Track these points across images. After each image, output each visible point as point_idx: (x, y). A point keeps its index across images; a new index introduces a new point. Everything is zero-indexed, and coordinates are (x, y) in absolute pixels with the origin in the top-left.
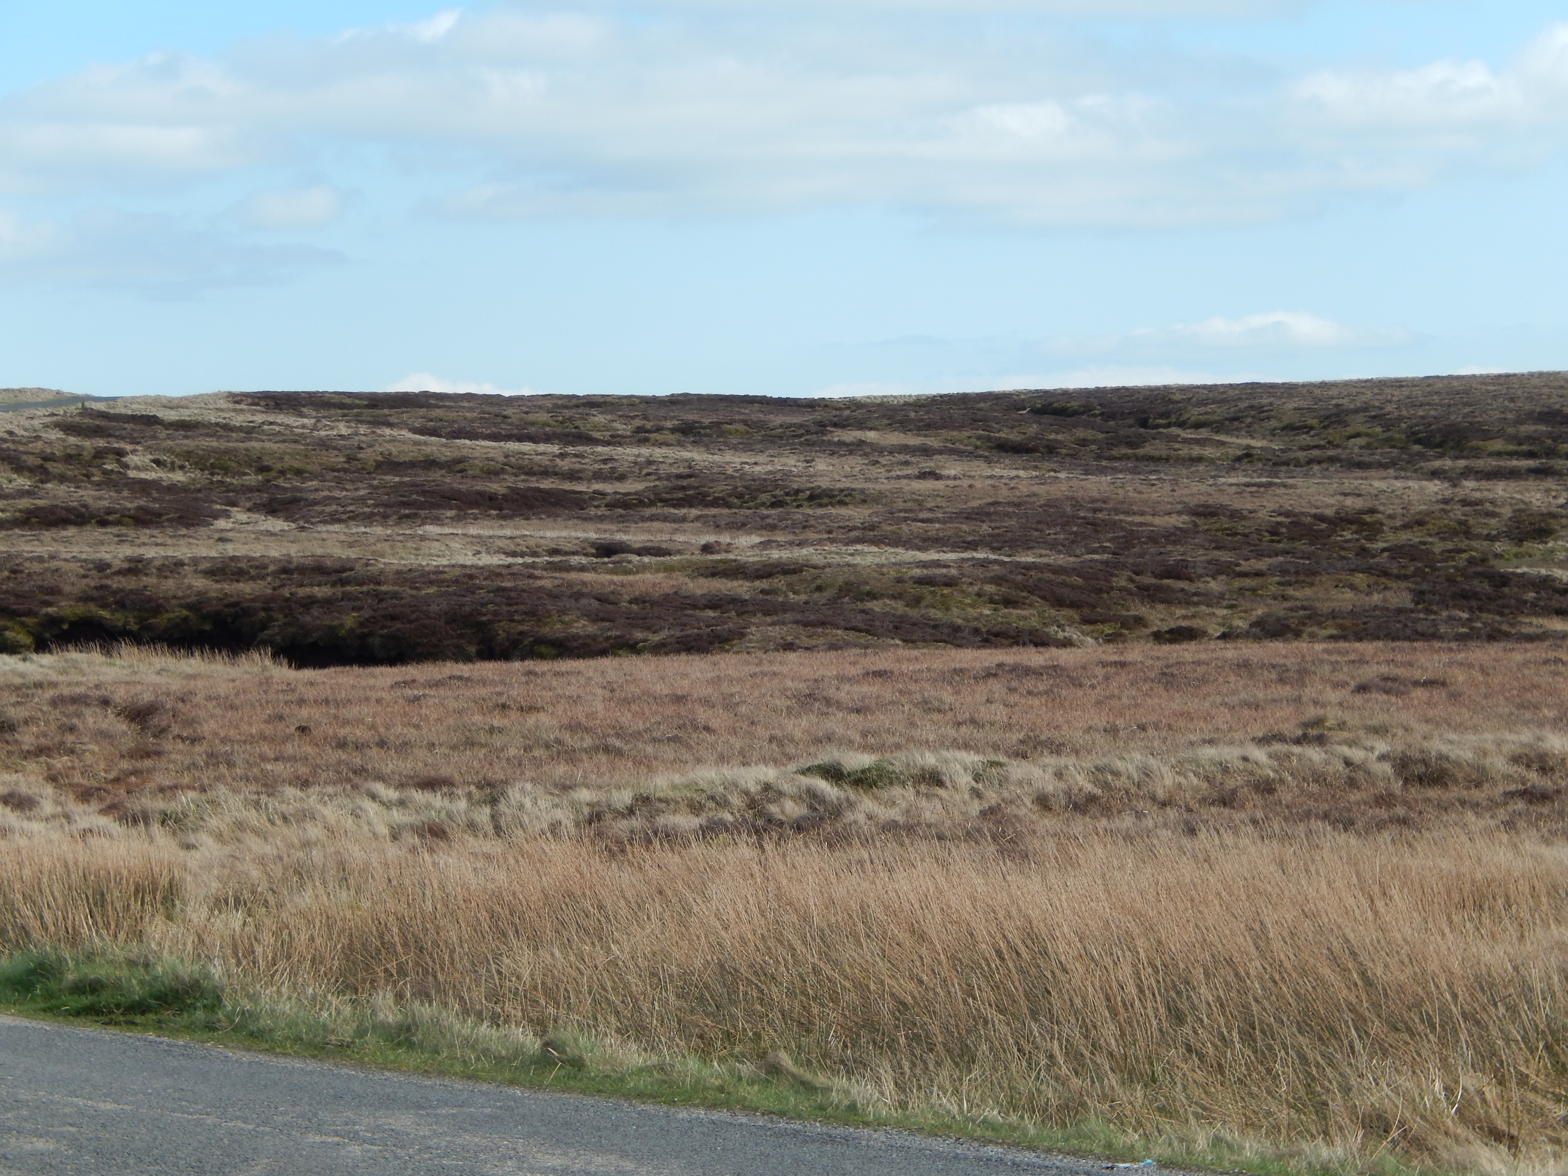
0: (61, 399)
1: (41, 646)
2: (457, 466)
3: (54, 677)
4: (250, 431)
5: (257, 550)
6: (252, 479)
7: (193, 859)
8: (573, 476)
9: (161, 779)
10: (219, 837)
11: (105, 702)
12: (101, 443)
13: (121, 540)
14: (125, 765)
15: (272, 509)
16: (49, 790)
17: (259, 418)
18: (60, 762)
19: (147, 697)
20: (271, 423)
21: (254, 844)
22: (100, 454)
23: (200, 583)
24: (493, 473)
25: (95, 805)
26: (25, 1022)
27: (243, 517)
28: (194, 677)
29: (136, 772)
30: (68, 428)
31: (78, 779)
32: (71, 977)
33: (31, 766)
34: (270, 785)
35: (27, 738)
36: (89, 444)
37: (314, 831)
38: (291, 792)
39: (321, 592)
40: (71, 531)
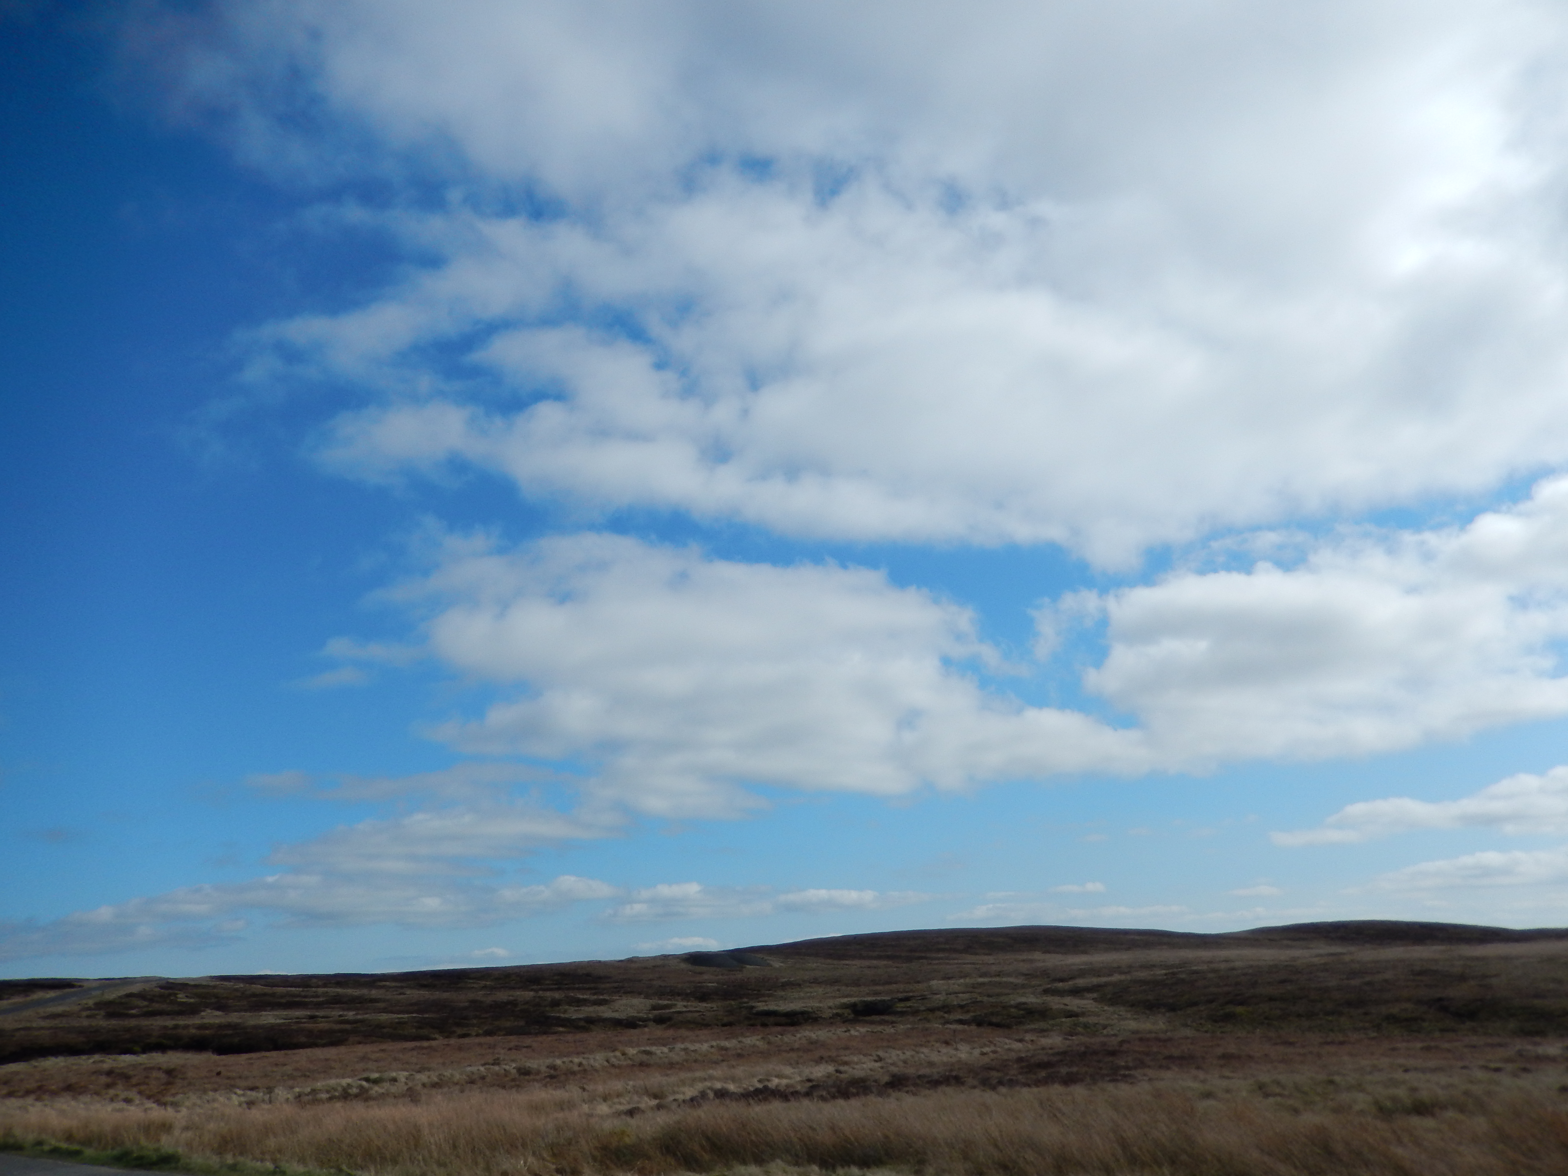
0: (161, 979)
1: (144, 1052)
2: (273, 995)
3: (146, 1062)
4: (215, 987)
5: (212, 1021)
6: (213, 1000)
7: (179, 1116)
8: (305, 997)
9: (173, 1091)
10: (188, 1108)
11: (160, 1069)
12: (171, 991)
13: (172, 1019)
14: (163, 1087)
15: (218, 1009)
16: (138, 1097)
17: (218, 983)
18: (142, 1088)
19: (172, 1067)
20: (222, 984)
21: (199, 1110)
22: (170, 995)
23: (193, 1031)
24: (282, 996)
25: (152, 1100)
26: (120, 1171)
27: (209, 1011)
28: (188, 1059)
29: (165, 1089)
30: (161, 987)
31: (147, 1092)
32: (135, 1155)
33: (135, 1089)
34: (205, 1091)
35: (134, 1081)
36: (167, 992)
37: (216, 1105)
38: (211, 1093)
39: (230, 1032)
40: (158, 1017)
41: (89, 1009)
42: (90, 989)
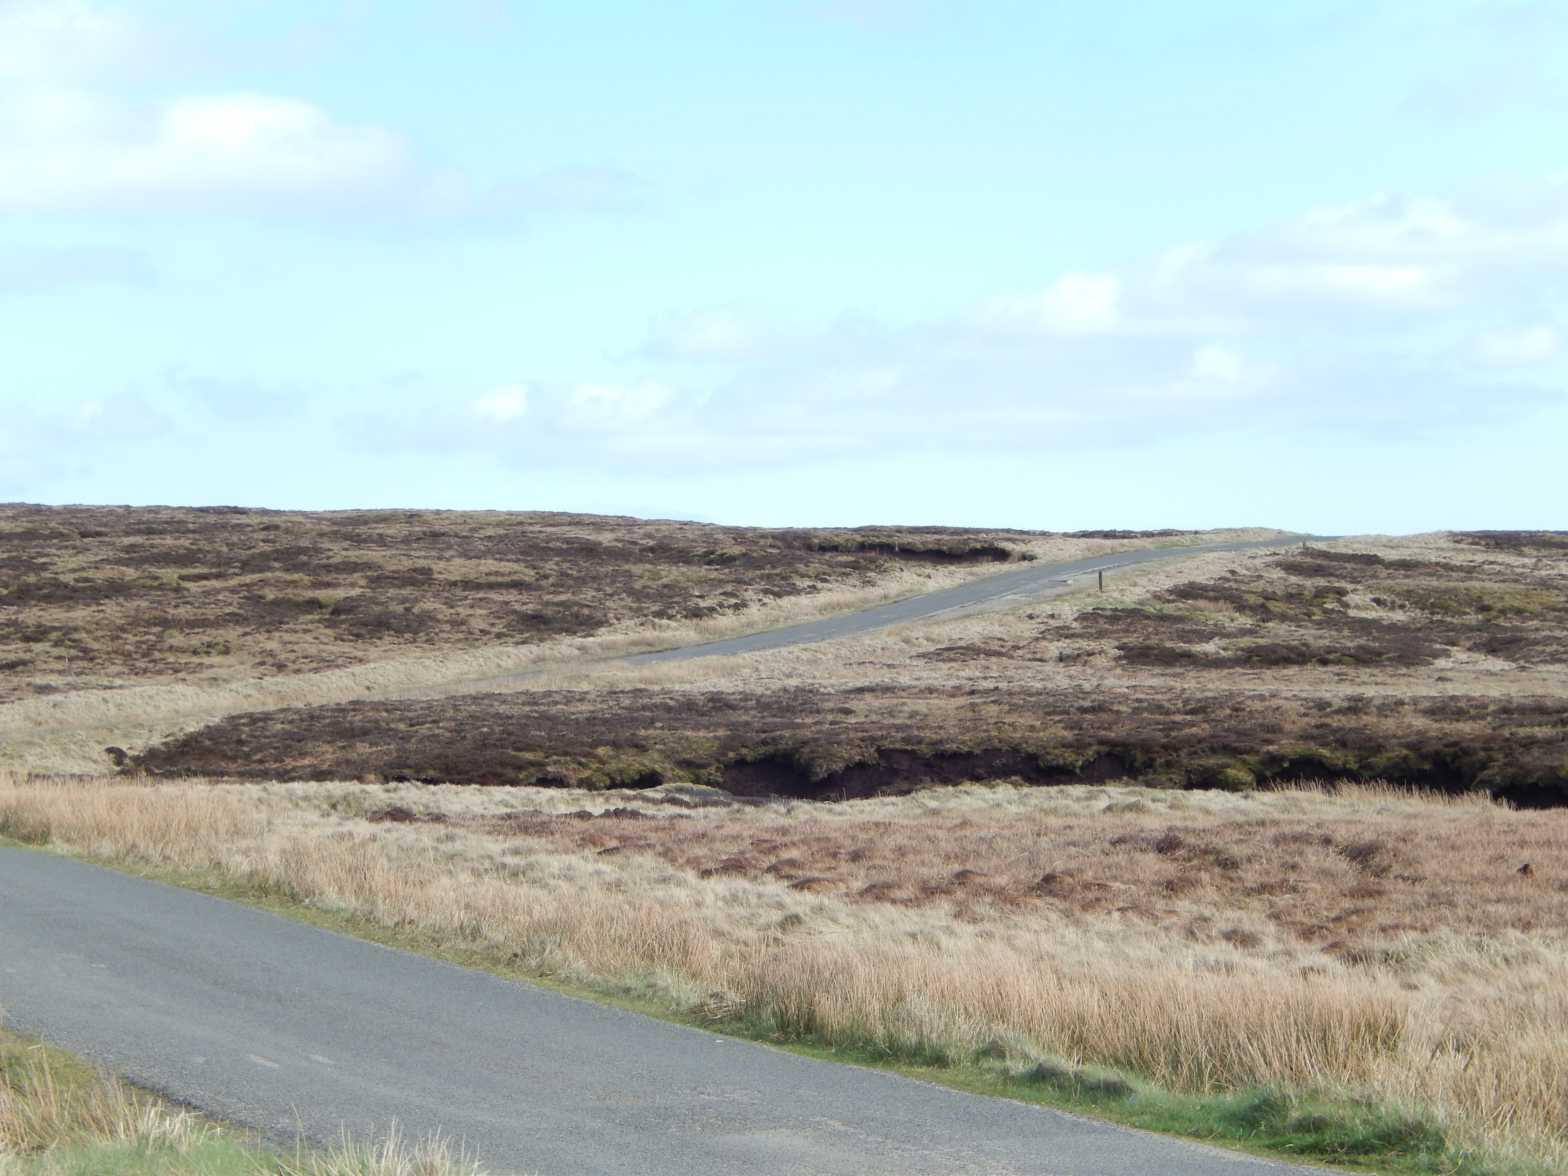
0: (1283, 538)
1: (1263, 782)
3: (1276, 815)
4: (1470, 571)
5: (1477, 690)
6: (1473, 618)
7: (1417, 1001)
9: (1382, 918)
10: (1441, 978)
11: (1327, 841)
12: (1322, 582)
13: (1341, 678)
14: (1347, 904)
15: (1492, 648)
16: (1271, 927)
17: (1479, 558)
18: (1283, 900)
19: (1368, 837)
20: (1492, 563)
21: (1478, 987)
22: (1320, 594)
23: (1420, 723)
25: (1317, 944)
26: (1248, 1158)
27: (1463, 656)
28: (1415, 816)
29: (1357, 912)
30: (1291, 568)
31: (1300, 917)
32: (1295, 1114)
33: (1254, 903)
34: (1492, 927)
35: (1250, 876)
36: (1310, 584)
37: (1535, 974)
38: (1513, 934)
39: (1542, 732)
40: (1292, 671)
41: (1064, 633)
42: (1057, 567)
